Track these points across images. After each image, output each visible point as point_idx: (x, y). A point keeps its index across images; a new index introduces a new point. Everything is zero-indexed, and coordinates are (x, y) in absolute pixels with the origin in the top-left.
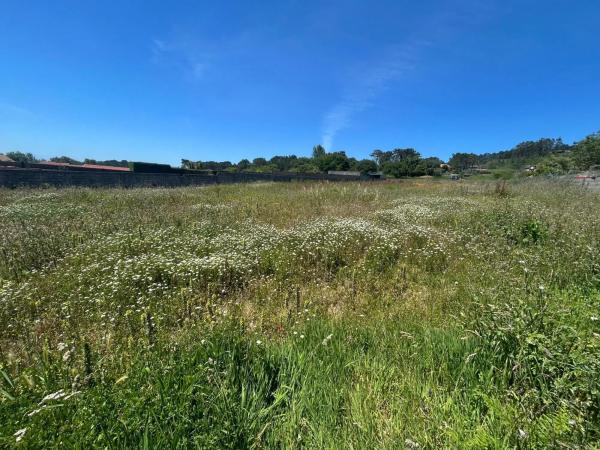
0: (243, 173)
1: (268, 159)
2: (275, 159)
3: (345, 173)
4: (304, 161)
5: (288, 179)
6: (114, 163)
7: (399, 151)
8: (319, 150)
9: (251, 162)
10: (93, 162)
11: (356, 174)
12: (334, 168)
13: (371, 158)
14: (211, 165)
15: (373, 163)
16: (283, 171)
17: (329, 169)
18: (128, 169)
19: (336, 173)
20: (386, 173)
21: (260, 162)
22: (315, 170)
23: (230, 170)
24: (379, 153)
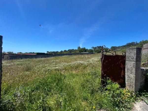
0: (61, 54)
1: (67, 50)
2: (69, 50)
3: (85, 53)
4: (76, 50)
5: (72, 54)
6: (31, 53)
7: (98, 47)
8: (79, 48)
9: (63, 51)
10: (27, 53)
11: (88, 53)
12: (83, 52)
13: (91, 49)
14: (54, 52)
15: (92, 50)
16: (71, 53)
17: (82, 52)
18: (35, 54)
19: (83, 53)
20: (95, 52)
21: (65, 51)
22: (78, 52)
23: (58, 53)
24: (93, 47)
